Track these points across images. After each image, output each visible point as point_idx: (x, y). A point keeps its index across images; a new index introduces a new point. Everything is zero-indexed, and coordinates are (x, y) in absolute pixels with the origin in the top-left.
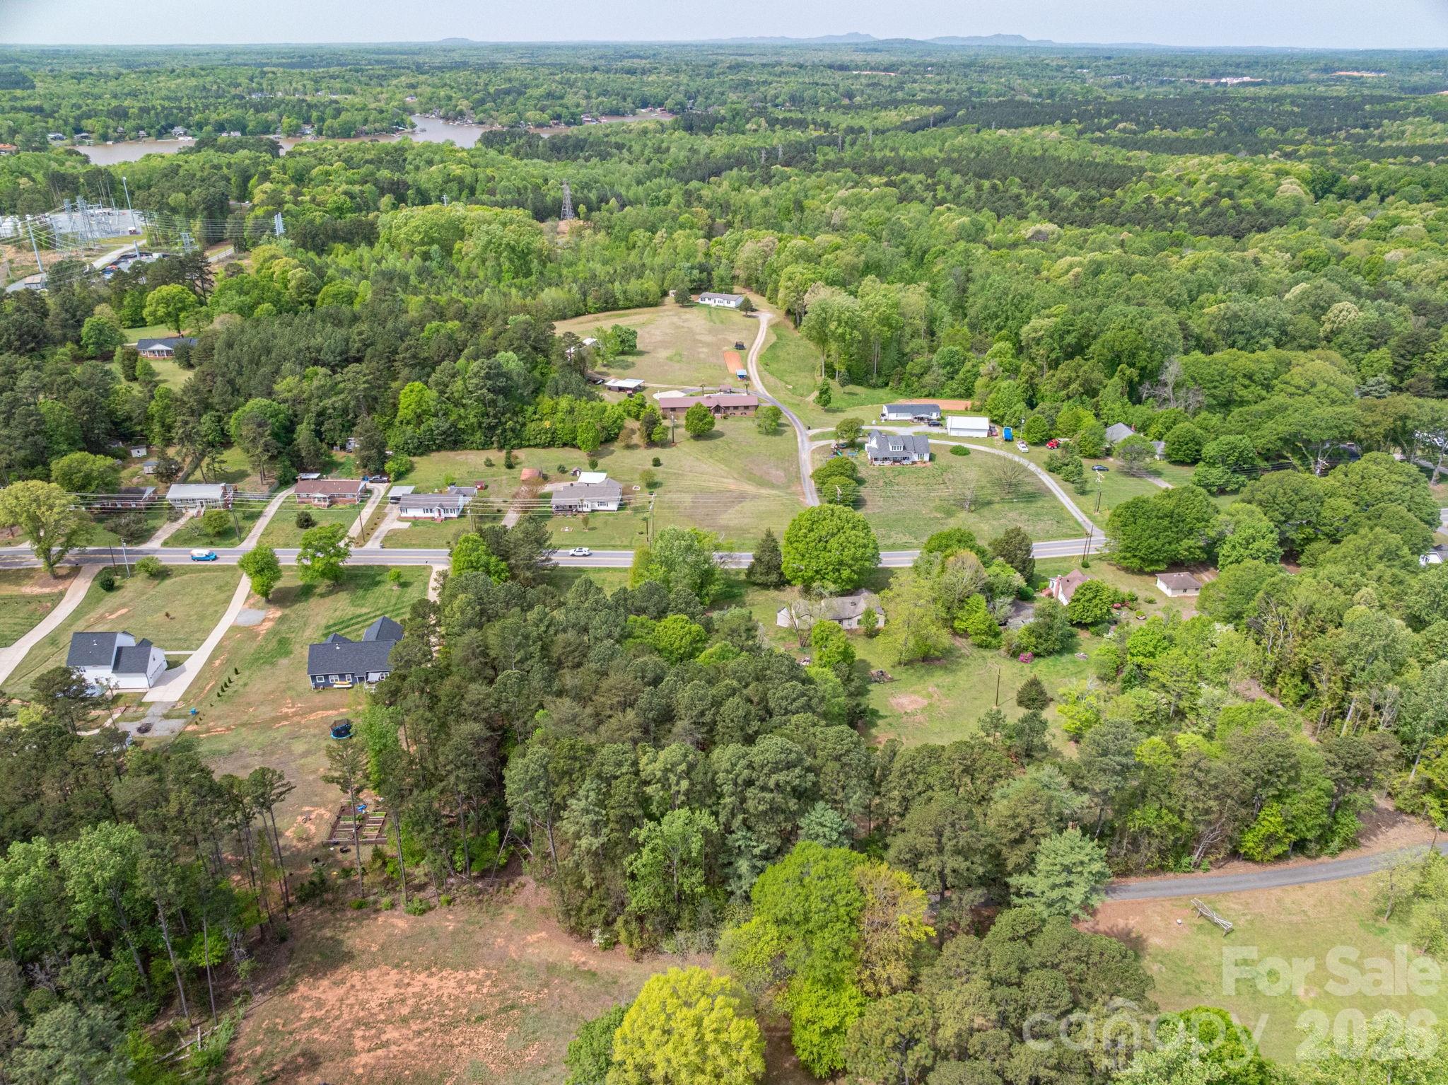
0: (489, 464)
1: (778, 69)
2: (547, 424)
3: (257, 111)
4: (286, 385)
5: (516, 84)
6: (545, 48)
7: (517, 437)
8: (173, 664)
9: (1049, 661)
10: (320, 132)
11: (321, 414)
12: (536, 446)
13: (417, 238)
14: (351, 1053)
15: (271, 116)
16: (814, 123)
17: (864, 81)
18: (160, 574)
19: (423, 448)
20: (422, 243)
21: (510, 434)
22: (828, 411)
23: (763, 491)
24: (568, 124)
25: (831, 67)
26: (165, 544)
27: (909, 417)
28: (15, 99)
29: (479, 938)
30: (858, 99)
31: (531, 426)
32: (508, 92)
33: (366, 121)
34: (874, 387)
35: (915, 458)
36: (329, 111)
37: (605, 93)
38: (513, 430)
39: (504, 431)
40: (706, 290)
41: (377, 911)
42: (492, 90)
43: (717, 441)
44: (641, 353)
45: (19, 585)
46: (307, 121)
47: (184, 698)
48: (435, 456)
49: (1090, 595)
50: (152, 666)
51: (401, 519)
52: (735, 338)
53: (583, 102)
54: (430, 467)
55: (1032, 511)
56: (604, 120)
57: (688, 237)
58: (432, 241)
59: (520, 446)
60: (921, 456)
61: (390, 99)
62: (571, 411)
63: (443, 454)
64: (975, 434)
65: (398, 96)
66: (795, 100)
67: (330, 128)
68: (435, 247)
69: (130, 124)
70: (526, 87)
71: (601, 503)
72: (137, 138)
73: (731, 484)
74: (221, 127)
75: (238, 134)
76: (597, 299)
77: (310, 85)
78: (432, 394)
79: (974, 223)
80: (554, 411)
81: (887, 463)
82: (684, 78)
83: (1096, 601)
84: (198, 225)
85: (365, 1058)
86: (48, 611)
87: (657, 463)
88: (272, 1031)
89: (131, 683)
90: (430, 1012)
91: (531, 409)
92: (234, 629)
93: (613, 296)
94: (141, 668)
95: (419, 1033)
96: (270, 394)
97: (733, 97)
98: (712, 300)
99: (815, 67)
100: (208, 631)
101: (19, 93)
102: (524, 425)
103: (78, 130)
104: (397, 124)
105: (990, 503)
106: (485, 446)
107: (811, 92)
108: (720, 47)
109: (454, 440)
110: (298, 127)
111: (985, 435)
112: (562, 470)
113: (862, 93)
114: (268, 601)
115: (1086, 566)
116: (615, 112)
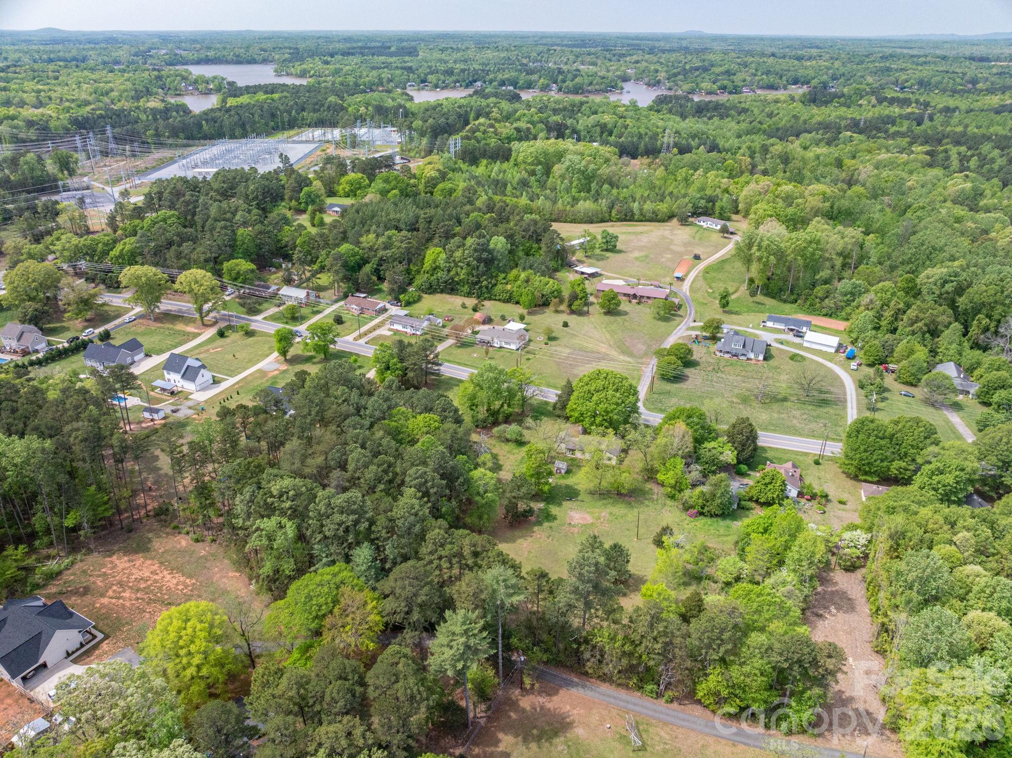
0: (464, 306)
1: (922, 59)
2: (509, 287)
3: (528, 74)
4: (368, 239)
5: (706, 63)
6: (749, 39)
7: (489, 292)
8: (216, 382)
9: (709, 521)
10: (560, 90)
11: (381, 259)
12: (499, 300)
13: (530, 160)
14: (102, 595)
15: (534, 77)
16: (917, 102)
17: (994, 71)
18: (250, 334)
19: (431, 289)
20: (532, 164)
21: (484, 290)
22: (725, 312)
23: (622, 357)
24: (730, 93)
25: (972, 59)
26: (265, 318)
27: (782, 327)
28: (405, 62)
29: (208, 565)
30: (980, 86)
31: (499, 287)
32: (697, 69)
33: (591, 84)
34: (785, 301)
35: (752, 356)
36: (570, 76)
37: (768, 73)
38: (487, 287)
39: (481, 287)
40: (709, 215)
41: (180, 533)
42: (687, 67)
43: (619, 319)
44: (620, 252)
45: (187, 325)
46: (555, 82)
47: (206, 401)
48: (438, 296)
49: (767, 480)
50: (200, 379)
51: (390, 330)
52: (697, 251)
53: (749, 79)
54: (429, 301)
55: (814, 414)
56: (759, 92)
57: (717, 176)
58: (540, 163)
59: (490, 299)
60: (757, 355)
61: (617, 70)
62: (527, 281)
63: (444, 295)
64: (824, 349)
65: (623, 68)
66: (921, 83)
67: (567, 87)
68: (540, 167)
69: (454, 78)
70: (712, 66)
71: (506, 343)
72: (454, 88)
73: (603, 348)
74: (503, 83)
75: (511, 88)
76: (619, 212)
77: (572, 58)
78: (443, 256)
79: (974, 189)
80: (516, 278)
81: (727, 356)
82: (837, 64)
83: (770, 487)
84: (425, 141)
85: (105, 601)
86: (189, 340)
87: (566, 325)
88: (84, 572)
89: (189, 386)
90: (152, 591)
91: (503, 275)
92: (260, 371)
93: (632, 211)
94: (193, 379)
95: (138, 599)
96: (358, 243)
97: (870, 79)
98: (706, 223)
99: (956, 59)
100: (245, 369)
101: (407, 58)
102: (495, 285)
103: (423, 81)
104: (612, 87)
105: (785, 399)
106: (469, 295)
107: (938, 78)
108: (890, 41)
109: (451, 288)
110: (548, 85)
111: (833, 350)
112: (503, 318)
113: (987, 80)
114: (286, 360)
115: (817, 463)
116: (772, 87)
